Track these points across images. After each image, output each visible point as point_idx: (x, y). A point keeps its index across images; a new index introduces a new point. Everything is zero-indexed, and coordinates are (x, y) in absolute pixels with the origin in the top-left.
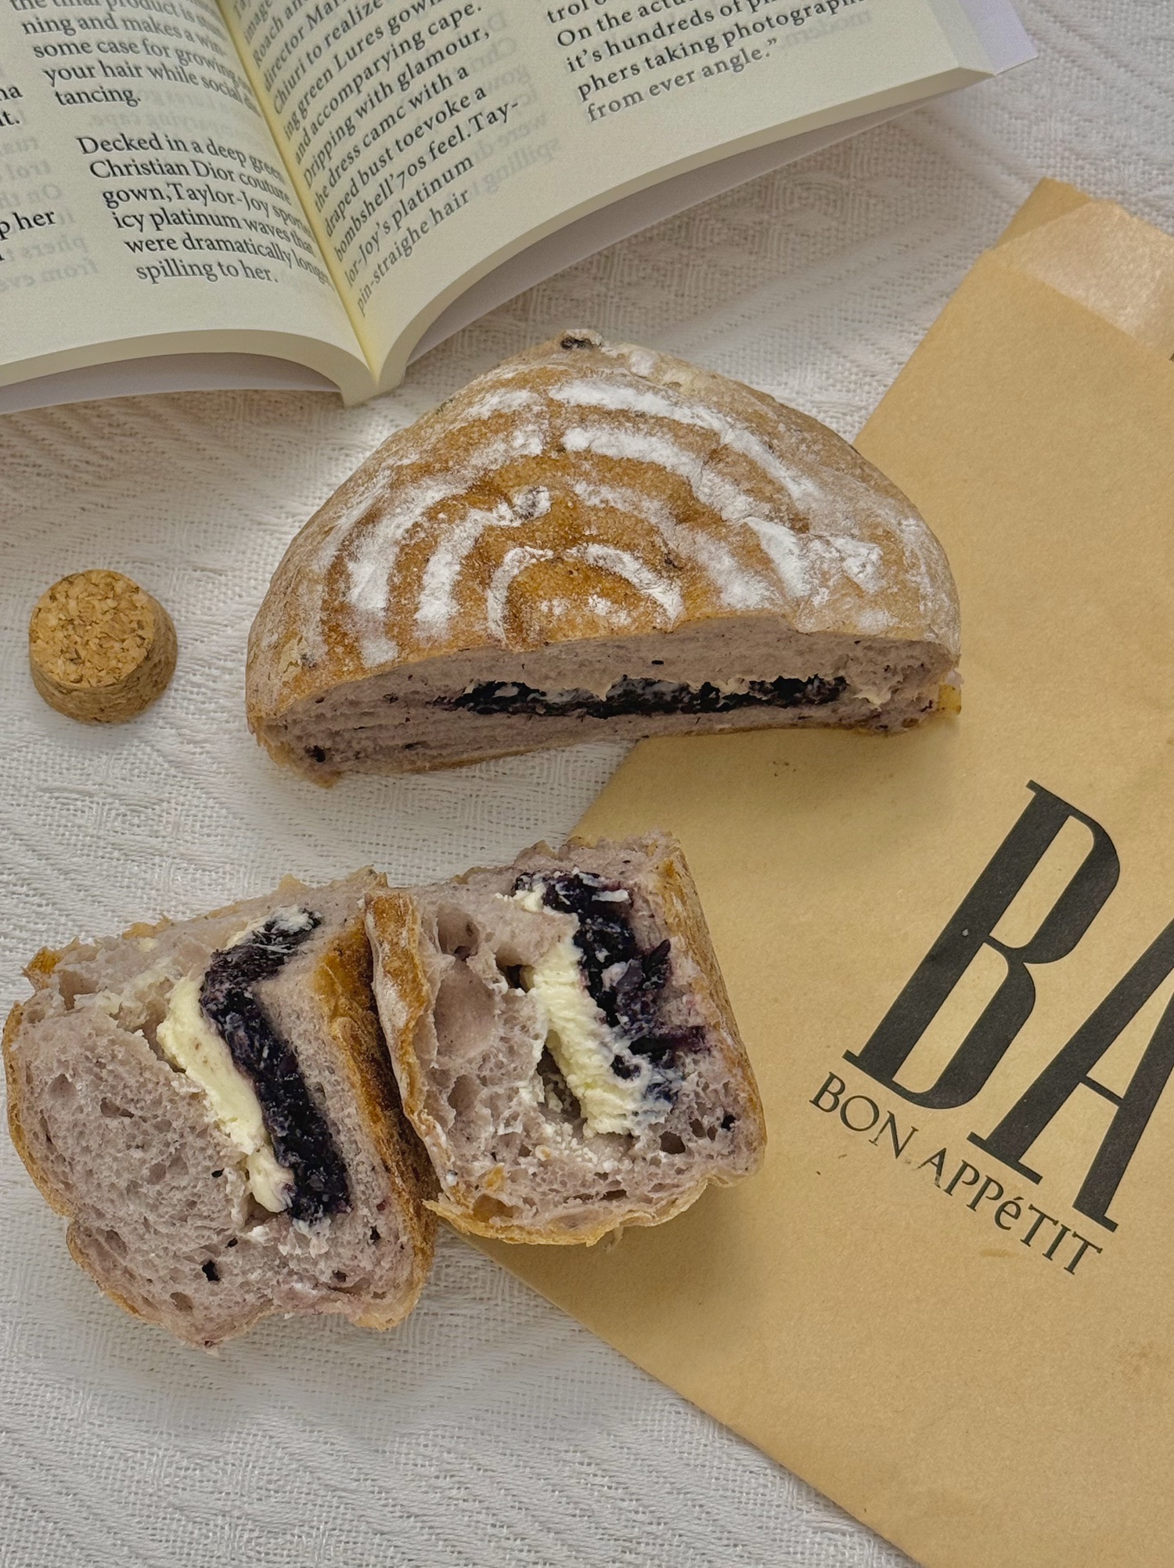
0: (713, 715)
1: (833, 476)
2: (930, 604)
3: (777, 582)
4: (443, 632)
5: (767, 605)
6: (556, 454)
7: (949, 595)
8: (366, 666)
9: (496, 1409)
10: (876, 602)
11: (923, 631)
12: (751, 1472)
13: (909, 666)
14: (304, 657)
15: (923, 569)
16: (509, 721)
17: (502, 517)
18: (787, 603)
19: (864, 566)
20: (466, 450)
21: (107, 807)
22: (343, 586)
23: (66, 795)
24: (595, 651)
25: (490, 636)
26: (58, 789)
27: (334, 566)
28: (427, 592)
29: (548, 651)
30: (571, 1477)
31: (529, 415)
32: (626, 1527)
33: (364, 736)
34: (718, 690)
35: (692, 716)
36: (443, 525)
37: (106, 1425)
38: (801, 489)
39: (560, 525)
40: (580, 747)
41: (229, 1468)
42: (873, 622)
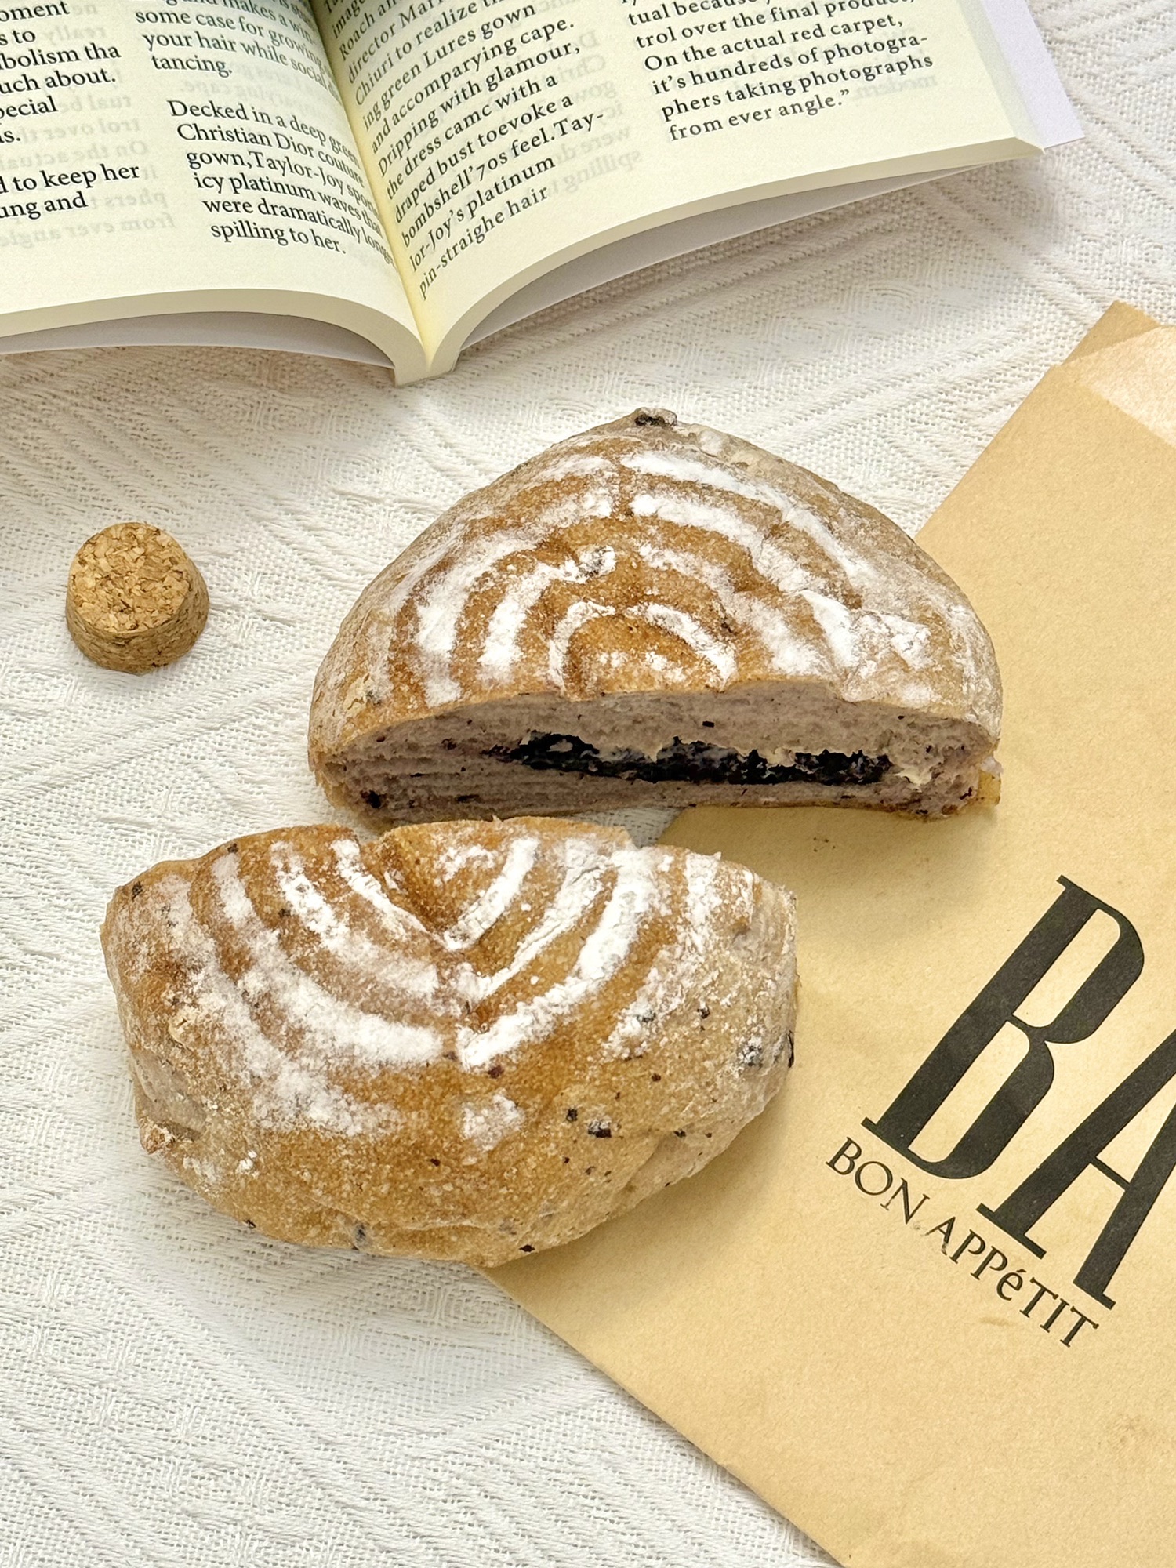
0: (760, 787)
1: (888, 559)
2: (972, 686)
3: (828, 652)
4: (505, 676)
5: (816, 672)
6: (624, 520)
7: (992, 681)
8: (430, 705)
9: (506, 1440)
10: (920, 678)
11: (964, 712)
12: (751, 1515)
13: (950, 748)
14: (369, 694)
15: (969, 653)
16: (560, 779)
17: (568, 574)
18: (835, 671)
19: (911, 643)
20: (538, 508)
21: (165, 839)
22: (411, 628)
23: (125, 826)
24: (648, 706)
25: (550, 683)
26: (117, 820)
27: (404, 609)
28: (492, 637)
29: (604, 702)
30: (574, 1508)
31: (600, 480)
32: (626, 1559)
33: (420, 784)
34: (765, 761)
35: (739, 786)
36: (511, 576)
37: (125, 1431)
38: (856, 570)
39: (623, 584)
40: (628, 812)
41: (243, 1479)
42: (916, 696)
